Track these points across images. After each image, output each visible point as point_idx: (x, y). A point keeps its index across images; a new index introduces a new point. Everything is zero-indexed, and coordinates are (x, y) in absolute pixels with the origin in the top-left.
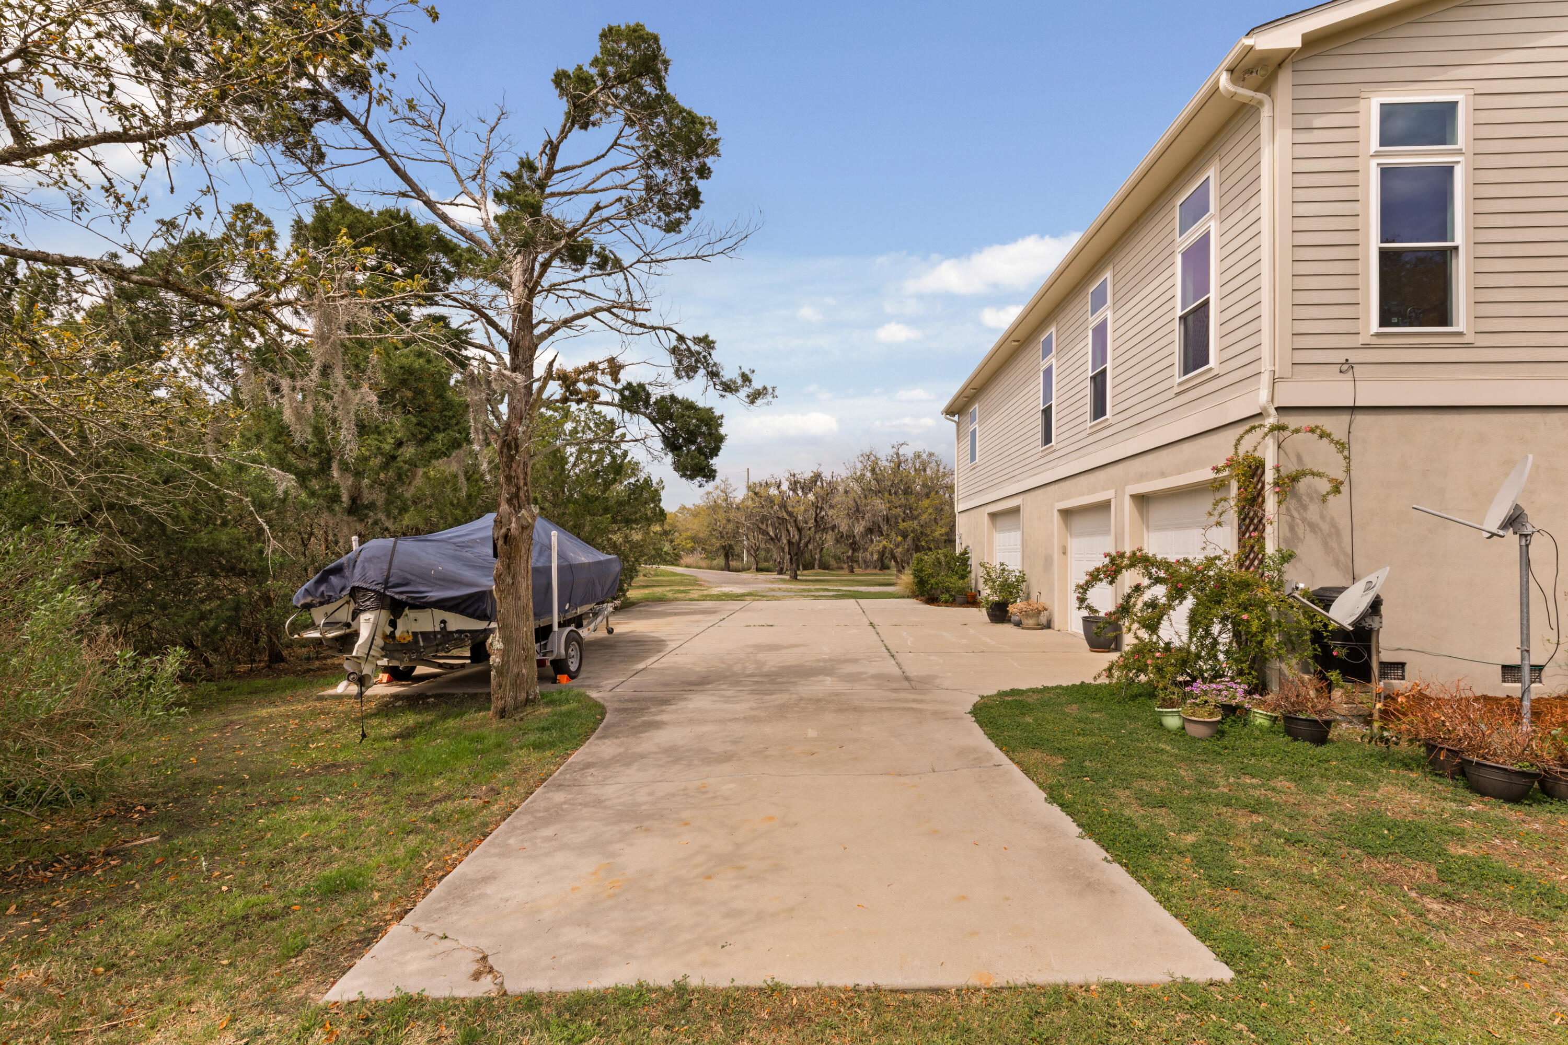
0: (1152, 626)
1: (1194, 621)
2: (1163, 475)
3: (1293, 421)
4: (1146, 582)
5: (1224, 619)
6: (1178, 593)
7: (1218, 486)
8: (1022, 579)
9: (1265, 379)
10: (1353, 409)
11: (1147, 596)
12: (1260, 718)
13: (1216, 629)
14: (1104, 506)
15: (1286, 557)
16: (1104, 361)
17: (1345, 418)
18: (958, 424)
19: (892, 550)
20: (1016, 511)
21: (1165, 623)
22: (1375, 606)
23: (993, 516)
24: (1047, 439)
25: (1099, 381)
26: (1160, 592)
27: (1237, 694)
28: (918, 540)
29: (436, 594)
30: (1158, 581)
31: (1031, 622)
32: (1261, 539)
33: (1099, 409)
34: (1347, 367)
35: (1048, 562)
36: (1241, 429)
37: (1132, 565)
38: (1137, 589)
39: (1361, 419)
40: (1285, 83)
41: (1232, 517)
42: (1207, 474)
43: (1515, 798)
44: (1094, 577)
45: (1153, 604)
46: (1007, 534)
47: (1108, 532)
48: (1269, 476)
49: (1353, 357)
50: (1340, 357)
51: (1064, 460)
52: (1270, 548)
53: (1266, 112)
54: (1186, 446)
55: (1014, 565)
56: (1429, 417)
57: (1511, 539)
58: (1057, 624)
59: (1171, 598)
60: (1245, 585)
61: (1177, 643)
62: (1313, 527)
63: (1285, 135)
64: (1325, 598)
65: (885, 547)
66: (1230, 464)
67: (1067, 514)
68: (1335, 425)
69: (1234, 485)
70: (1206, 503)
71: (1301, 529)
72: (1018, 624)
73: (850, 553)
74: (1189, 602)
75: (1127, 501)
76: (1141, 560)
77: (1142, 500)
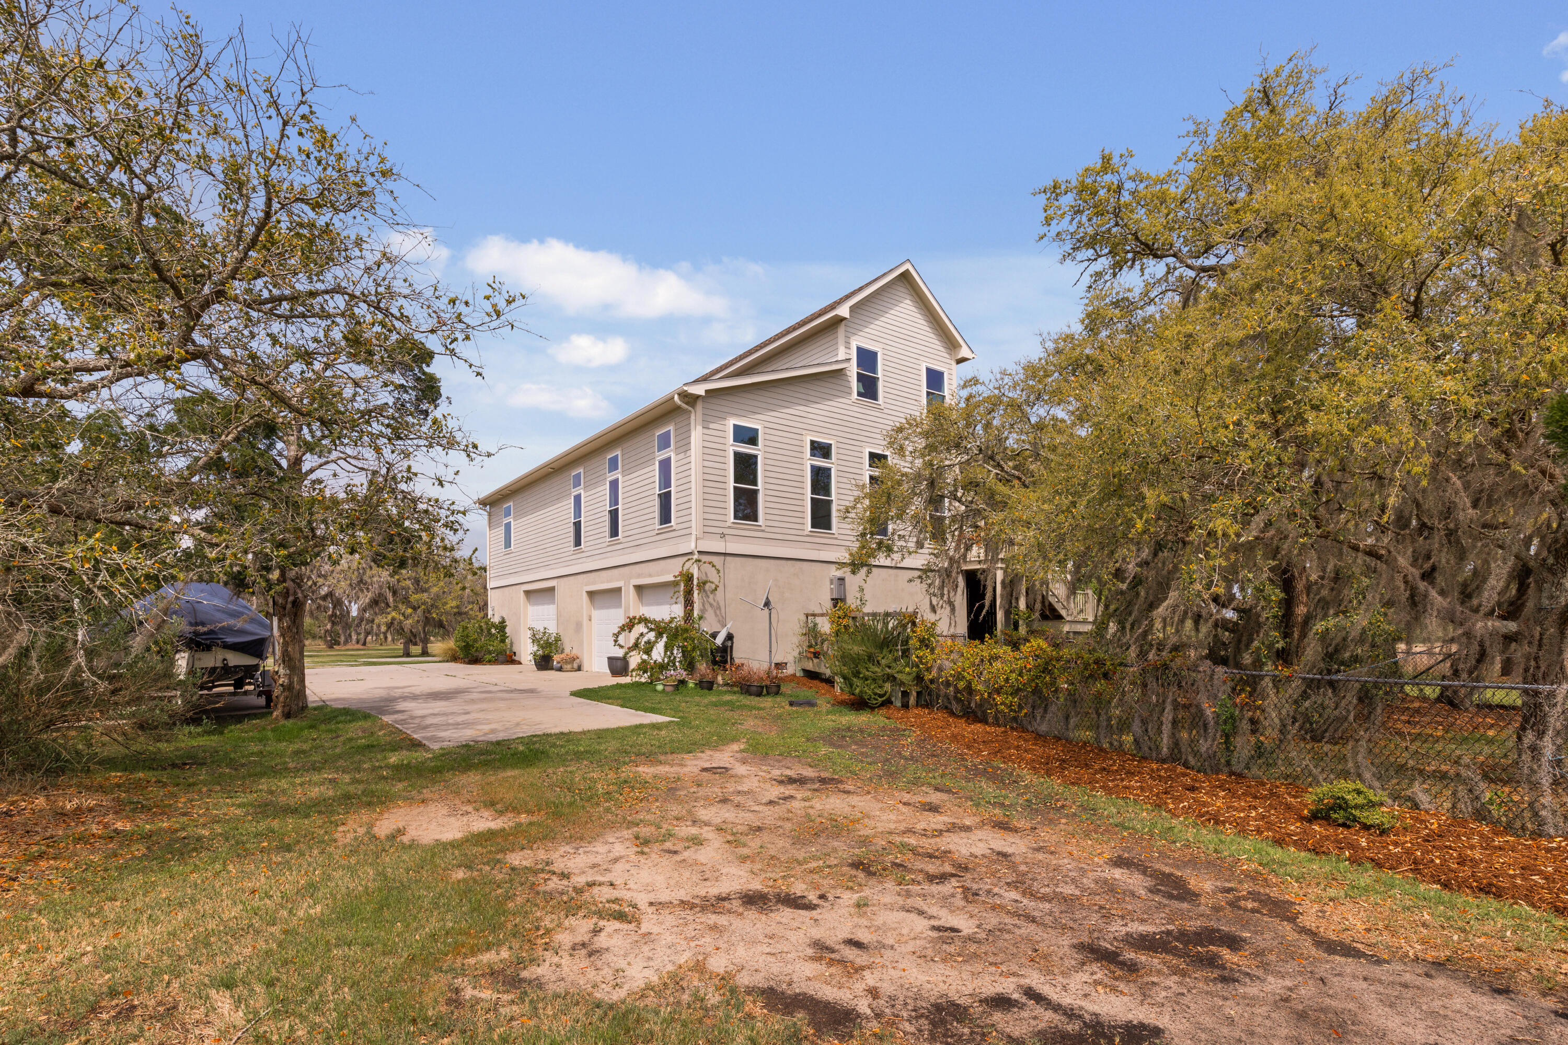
0: (648, 651)
1: (667, 647)
2: (650, 576)
3: (705, 558)
4: (645, 630)
5: (679, 647)
6: (659, 635)
7: (675, 584)
8: (558, 639)
9: (693, 537)
10: (725, 554)
11: (645, 639)
12: (691, 685)
13: (675, 652)
14: (619, 590)
15: (701, 618)
16: (617, 503)
17: (722, 558)
18: (490, 515)
19: (401, 622)
20: (552, 589)
21: (654, 650)
22: (730, 637)
23: (527, 593)
24: (578, 542)
25: (614, 515)
26: (651, 636)
27: (682, 674)
28: (429, 612)
29: (230, 640)
30: (651, 630)
31: (569, 667)
32: (692, 610)
33: (614, 532)
34: (723, 536)
35: (579, 626)
36: (686, 558)
37: (639, 623)
38: (642, 634)
39: (728, 558)
40: (699, 405)
41: (682, 599)
42: (670, 578)
43: (759, 694)
44: (622, 629)
45: (648, 642)
46: (546, 607)
47: (619, 606)
48: (695, 582)
49: (726, 531)
50: (720, 531)
51: (590, 559)
52: (695, 614)
53: (693, 417)
54: (662, 562)
55: (553, 630)
56: (750, 560)
57: (766, 610)
58: (586, 667)
59: (657, 638)
60: (686, 631)
61: (660, 660)
62: (711, 605)
63: (699, 428)
64: (714, 635)
65: (393, 619)
66: (681, 574)
67: (591, 594)
68: (716, 560)
69: (682, 585)
70: (671, 591)
71: (707, 606)
72: (560, 669)
73: (329, 627)
74: (665, 639)
75: (632, 589)
76: (644, 620)
77: (639, 589)
